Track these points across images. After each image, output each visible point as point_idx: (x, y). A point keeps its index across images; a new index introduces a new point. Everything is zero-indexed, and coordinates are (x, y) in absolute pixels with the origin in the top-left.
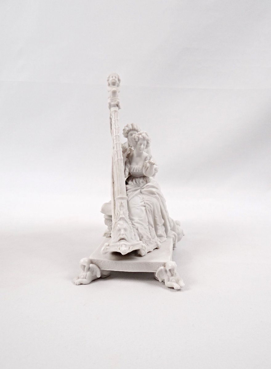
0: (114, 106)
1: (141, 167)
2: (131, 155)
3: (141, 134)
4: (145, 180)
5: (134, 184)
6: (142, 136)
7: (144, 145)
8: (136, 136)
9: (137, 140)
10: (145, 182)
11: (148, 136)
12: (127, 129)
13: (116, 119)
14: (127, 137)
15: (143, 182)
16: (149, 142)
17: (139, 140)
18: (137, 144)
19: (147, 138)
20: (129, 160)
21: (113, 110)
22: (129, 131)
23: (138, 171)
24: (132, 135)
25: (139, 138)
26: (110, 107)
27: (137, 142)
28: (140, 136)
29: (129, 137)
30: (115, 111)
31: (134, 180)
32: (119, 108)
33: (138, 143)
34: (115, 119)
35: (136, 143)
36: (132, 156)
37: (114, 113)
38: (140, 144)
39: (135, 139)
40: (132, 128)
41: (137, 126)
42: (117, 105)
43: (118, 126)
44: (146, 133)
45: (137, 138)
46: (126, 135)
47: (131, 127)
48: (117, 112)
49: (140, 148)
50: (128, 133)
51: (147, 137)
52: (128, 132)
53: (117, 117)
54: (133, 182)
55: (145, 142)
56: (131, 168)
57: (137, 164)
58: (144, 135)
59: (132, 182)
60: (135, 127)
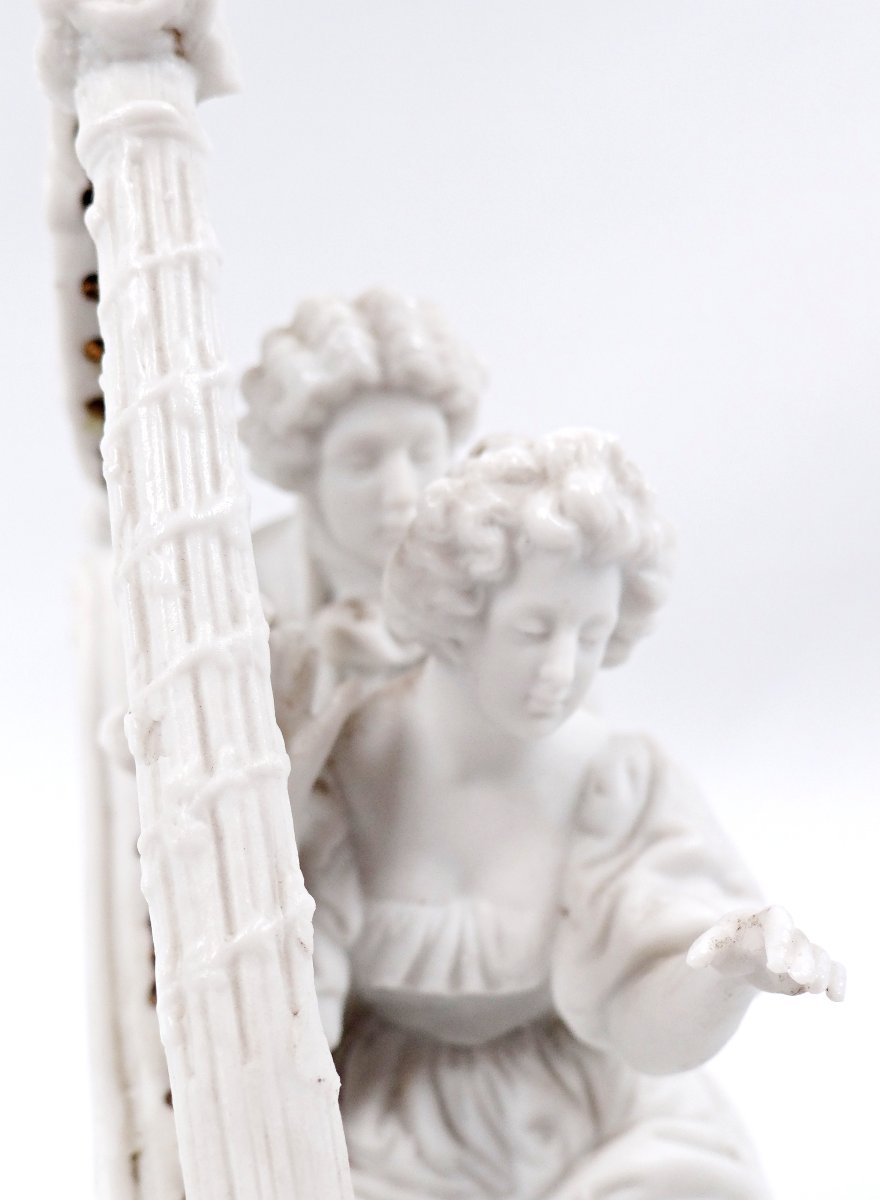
0: (132, 48)
1: (524, 926)
2: (373, 741)
3: (540, 477)
4: (572, 1080)
5: (420, 1153)
6: (562, 510)
7: (585, 642)
8: (470, 510)
9: (484, 567)
10: (575, 1127)
11: (638, 495)
12: (308, 374)
13: (165, 248)
14: (301, 477)
15: (544, 1128)
16: (651, 578)
17: (513, 564)
18: (482, 619)
19: (634, 527)
20: (348, 812)
21: (123, 109)
22: (331, 406)
23: (489, 978)
24: (370, 454)
25: (511, 533)
26: (64, 74)
27: (479, 594)
28: (541, 512)
29: (337, 483)
30: (154, 129)
31: (421, 1102)
32: (209, 85)
33: (508, 608)
34: (148, 246)
35: (468, 610)
36: (397, 762)
37: (137, 160)
38: (535, 627)
39: (451, 551)
40: (383, 360)
41: (437, 337)
42: (177, 34)
43: (205, 362)
44: (614, 459)
45: (494, 538)
46: (296, 453)
47: (359, 352)
48: (181, 137)
49: (534, 676)
50: (312, 434)
51: (630, 515)
52: (316, 416)
53: (188, 226)
54: (407, 1127)
55: (607, 595)
56: (387, 941)
57: (467, 883)
58: (590, 483)
59: (392, 1129)
60: (418, 345)
